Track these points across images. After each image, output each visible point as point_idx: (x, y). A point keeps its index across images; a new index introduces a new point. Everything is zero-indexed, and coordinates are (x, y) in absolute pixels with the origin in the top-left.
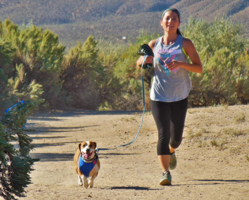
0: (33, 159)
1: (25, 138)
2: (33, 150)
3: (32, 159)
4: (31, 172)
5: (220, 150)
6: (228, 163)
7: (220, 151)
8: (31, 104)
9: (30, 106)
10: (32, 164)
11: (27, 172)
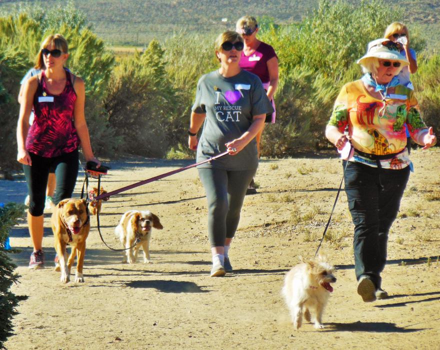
0: (18, 297)
1: (5, 263)
2: (17, 282)
3: (15, 296)
4: (14, 317)
5: (336, 249)
6: (344, 275)
7: (336, 251)
8: (15, 209)
9: (13, 213)
10: (15, 304)
11: (8, 317)
